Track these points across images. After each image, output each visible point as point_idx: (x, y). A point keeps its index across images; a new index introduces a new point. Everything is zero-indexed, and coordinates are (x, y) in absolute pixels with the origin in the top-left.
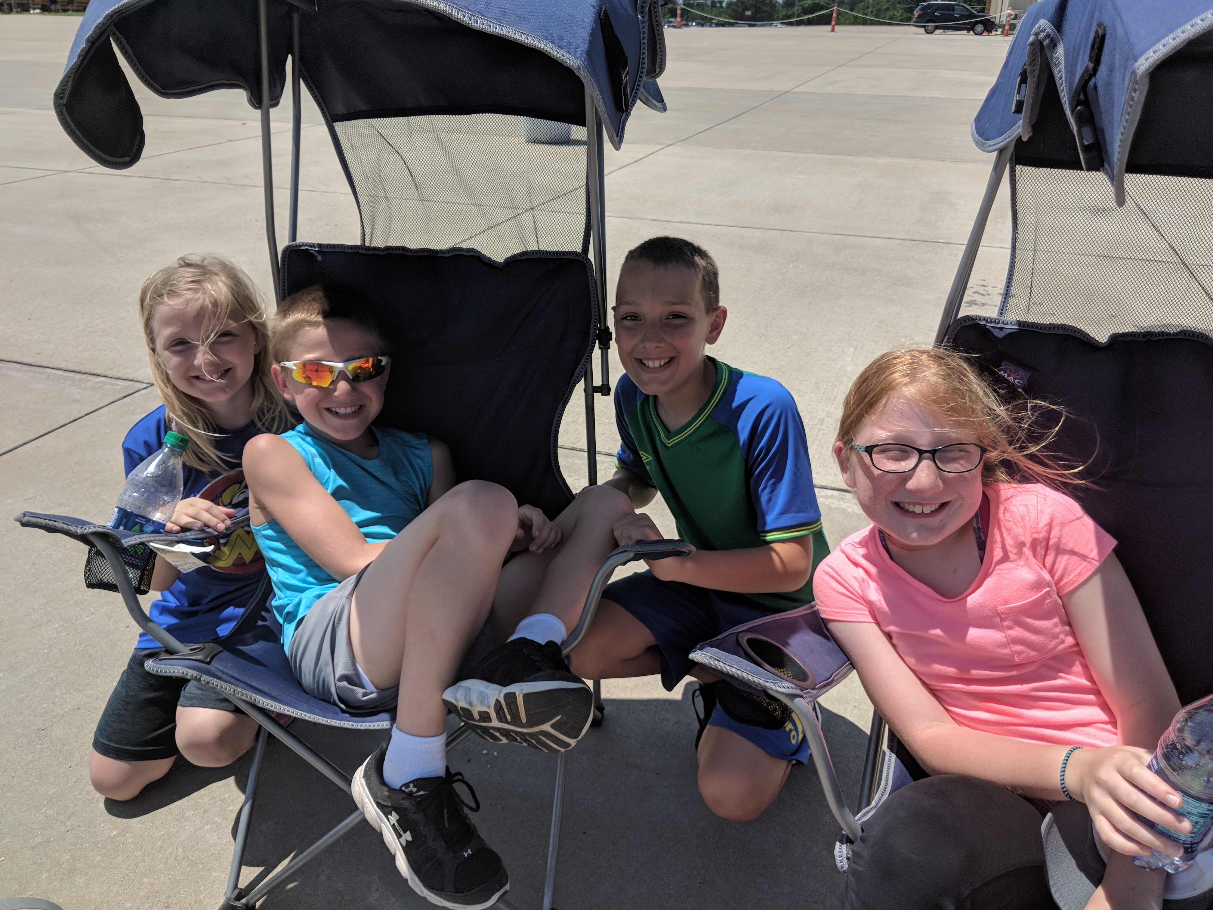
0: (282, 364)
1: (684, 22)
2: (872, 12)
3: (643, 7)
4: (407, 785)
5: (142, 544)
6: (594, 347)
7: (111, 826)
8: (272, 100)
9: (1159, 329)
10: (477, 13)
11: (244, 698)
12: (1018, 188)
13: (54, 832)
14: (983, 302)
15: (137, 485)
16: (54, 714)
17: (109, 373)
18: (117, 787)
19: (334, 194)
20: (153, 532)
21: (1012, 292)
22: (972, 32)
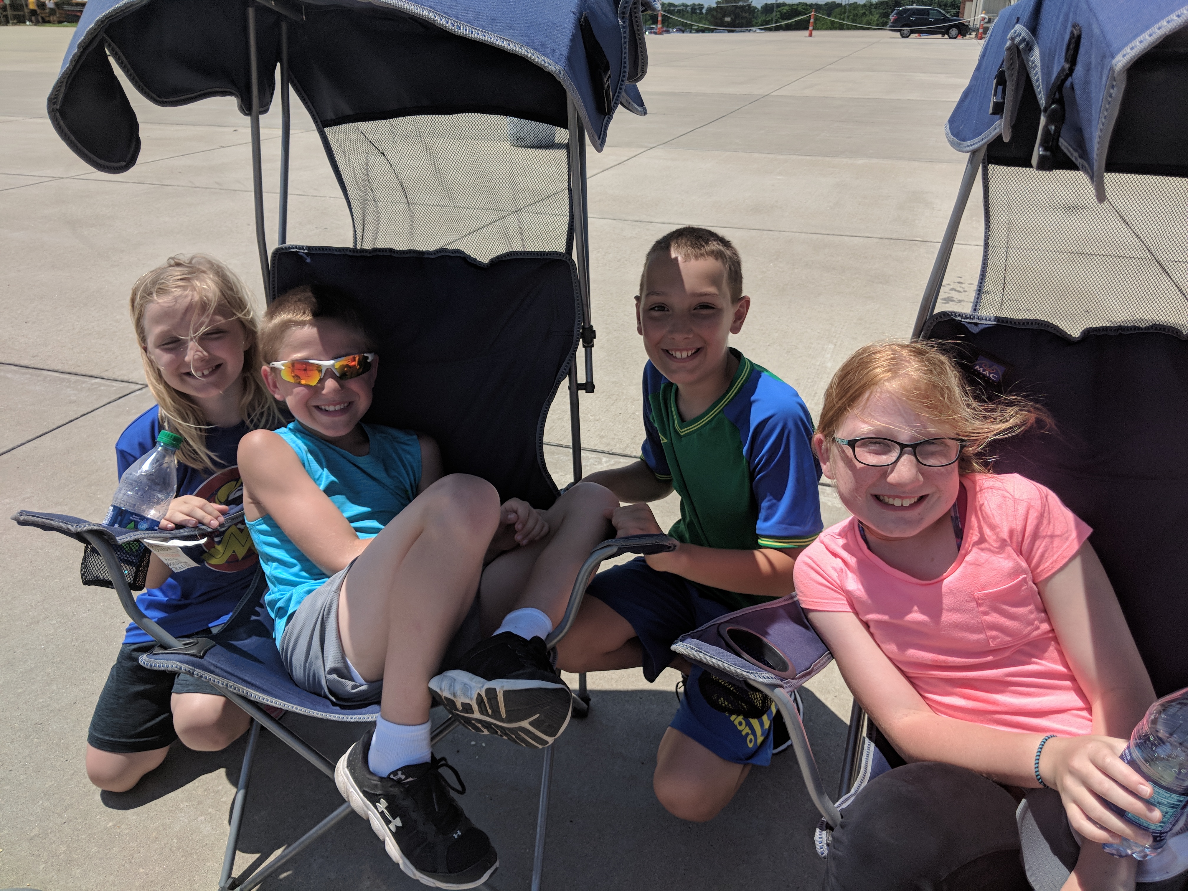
0: (271, 365)
1: (665, 29)
2: (848, 17)
3: (623, 13)
4: (395, 773)
5: (137, 541)
6: (578, 345)
7: (106, 818)
8: (261, 107)
9: (1132, 324)
10: (460, 20)
11: (236, 691)
12: (990, 186)
13: (51, 824)
14: (960, 299)
15: (131, 484)
16: (50, 709)
17: (105, 375)
18: (113, 779)
19: (324, 198)
20: (147, 529)
21: (985, 289)
22: (946, 36)
